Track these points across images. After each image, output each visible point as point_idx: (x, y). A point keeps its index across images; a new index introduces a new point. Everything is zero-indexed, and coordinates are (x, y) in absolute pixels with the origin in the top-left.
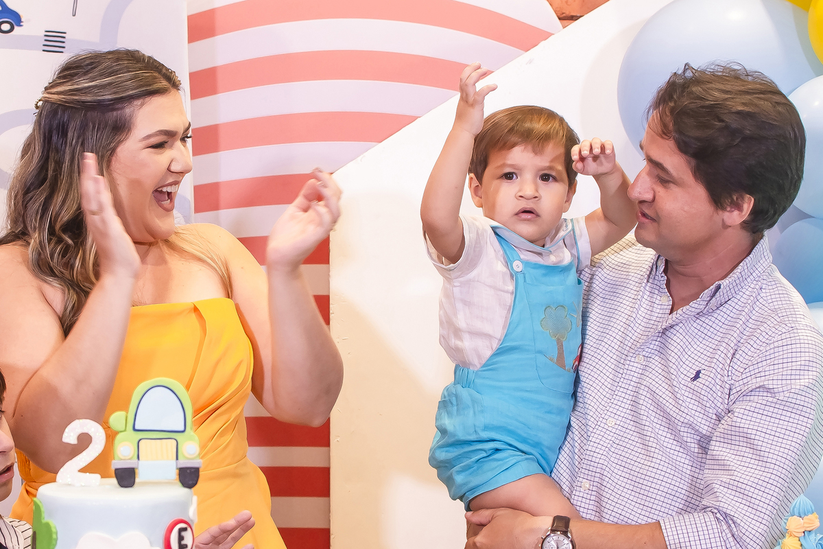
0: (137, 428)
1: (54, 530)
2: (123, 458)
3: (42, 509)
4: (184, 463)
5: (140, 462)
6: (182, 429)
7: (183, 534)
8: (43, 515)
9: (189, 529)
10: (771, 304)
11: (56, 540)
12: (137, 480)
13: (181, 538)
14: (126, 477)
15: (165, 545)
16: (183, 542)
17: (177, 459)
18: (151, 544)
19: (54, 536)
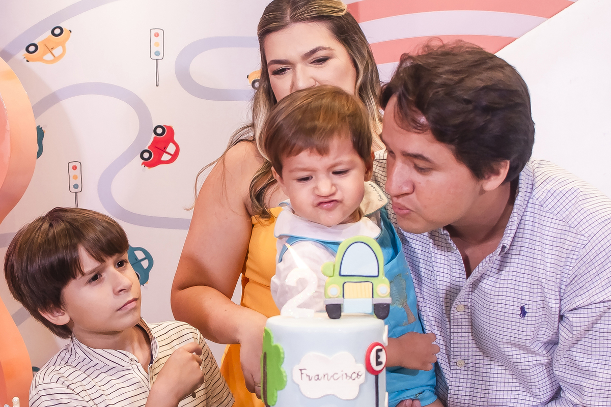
0: (342, 274)
1: (281, 351)
2: (332, 297)
3: (272, 335)
4: (378, 300)
5: (345, 300)
6: (376, 274)
7: (380, 353)
8: (273, 340)
9: (383, 350)
10: (559, 215)
11: (284, 358)
12: (342, 314)
13: (378, 357)
14: (334, 311)
15: (366, 362)
16: (379, 360)
17: (373, 297)
18: (356, 362)
19: (282, 356)
